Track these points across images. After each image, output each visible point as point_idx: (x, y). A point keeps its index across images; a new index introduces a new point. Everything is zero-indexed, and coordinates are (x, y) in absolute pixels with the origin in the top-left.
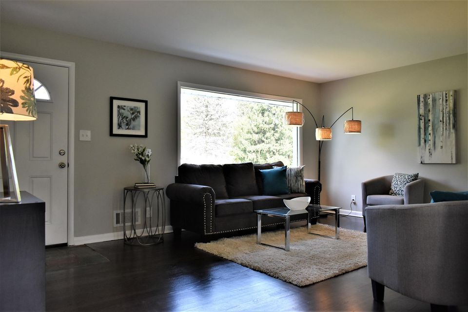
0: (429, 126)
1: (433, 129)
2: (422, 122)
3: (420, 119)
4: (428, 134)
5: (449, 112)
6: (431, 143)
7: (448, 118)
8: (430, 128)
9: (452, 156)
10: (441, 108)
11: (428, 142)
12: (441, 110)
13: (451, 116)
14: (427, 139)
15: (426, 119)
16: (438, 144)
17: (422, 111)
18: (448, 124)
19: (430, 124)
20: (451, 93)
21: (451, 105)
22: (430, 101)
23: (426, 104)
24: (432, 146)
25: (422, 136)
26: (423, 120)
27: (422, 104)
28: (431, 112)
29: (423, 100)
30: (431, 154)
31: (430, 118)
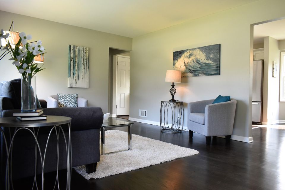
0: (75, 65)
1: (78, 67)
2: (72, 62)
3: (71, 60)
4: (75, 70)
5: (86, 59)
6: (77, 75)
7: (85, 62)
8: (76, 67)
9: (87, 84)
10: (82, 56)
11: (75, 75)
12: (82, 57)
13: (87, 61)
14: (74, 73)
15: (74, 60)
16: (81, 77)
17: (72, 55)
18: (85, 66)
19: (77, 64)
20: (88, 49)
21: (87, 56)
22: (77, 50)
23: (74, 52)
24: (77, 77)
25: (72, 71)
26: (73, 61)
27: (72, 51)
28: (77, 57)
29: (72, 48)
30: (77, 82)
31: (77, 60)
